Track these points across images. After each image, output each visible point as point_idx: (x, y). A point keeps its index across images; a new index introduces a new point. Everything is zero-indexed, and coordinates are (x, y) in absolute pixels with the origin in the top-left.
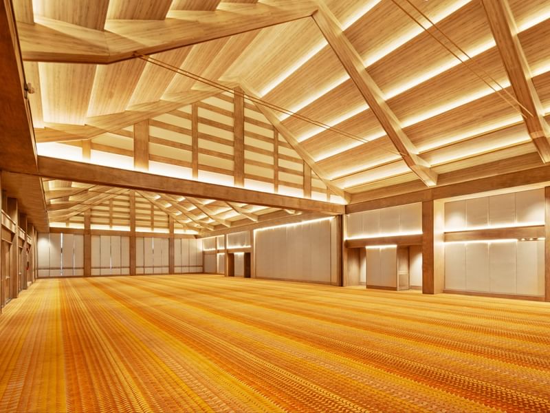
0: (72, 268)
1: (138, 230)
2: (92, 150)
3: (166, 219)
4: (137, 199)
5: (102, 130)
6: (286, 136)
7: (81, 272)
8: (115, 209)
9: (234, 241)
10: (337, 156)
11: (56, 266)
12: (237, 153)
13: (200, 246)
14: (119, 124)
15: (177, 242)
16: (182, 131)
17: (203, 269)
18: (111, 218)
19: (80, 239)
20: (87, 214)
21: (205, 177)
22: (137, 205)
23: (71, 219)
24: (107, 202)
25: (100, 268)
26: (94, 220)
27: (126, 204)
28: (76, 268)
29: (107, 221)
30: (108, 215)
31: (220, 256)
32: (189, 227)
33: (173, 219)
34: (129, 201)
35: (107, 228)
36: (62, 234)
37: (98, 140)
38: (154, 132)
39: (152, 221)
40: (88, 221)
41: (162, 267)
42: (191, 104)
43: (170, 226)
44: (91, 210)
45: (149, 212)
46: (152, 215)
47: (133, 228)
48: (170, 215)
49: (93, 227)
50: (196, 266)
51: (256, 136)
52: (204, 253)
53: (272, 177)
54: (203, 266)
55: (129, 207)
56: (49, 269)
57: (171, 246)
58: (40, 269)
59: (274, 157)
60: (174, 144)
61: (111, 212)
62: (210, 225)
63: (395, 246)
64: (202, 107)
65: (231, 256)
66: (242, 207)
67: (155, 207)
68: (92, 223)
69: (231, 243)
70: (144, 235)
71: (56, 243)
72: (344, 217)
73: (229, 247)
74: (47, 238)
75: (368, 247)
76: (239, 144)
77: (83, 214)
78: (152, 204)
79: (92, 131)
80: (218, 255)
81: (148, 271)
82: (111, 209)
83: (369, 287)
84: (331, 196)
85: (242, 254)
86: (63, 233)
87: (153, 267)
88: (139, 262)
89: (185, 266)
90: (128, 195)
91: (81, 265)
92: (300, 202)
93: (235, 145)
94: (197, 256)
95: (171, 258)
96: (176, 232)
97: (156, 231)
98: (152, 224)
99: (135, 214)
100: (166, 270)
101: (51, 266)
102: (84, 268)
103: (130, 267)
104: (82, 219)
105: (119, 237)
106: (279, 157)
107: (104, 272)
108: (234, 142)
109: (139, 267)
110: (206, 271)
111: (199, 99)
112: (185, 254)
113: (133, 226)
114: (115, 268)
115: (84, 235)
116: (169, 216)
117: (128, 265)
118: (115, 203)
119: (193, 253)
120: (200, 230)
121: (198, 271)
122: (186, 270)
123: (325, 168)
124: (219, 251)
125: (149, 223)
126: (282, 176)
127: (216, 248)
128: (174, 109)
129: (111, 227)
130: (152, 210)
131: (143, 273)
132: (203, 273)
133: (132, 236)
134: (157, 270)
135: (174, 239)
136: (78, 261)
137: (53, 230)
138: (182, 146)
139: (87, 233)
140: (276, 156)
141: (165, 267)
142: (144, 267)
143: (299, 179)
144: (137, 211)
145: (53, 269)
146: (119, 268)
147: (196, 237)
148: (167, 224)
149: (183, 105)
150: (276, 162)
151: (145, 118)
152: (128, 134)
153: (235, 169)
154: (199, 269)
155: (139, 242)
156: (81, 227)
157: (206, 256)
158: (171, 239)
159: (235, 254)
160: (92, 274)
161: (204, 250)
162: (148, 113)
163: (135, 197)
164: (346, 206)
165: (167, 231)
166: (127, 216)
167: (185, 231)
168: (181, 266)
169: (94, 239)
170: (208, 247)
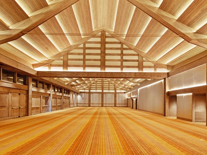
0: (85, 104)
1: (104, 91)
2: (51, 67)
3: (114, 87)
4: (104, 81)
5: (53, 60)
6: (128, 45)
7: (88, 105)
8: (97, 85)
9: (133, 94)
10: (153, 47)
12: (102, 58)
13: (126, 96)
14: (58, 57)
15: (117, 95)
16: (79, 54)
18: (96, 88)
19: (88, 94)
20: (89, 87)
21: (88, 70)
22: (104, 83)
23: (86, 89)
24: (95, 83)
25: (93, 104)
26: (92, 89)
27: (101, 83)
28: (87, 104)
29: (95, 89)
30: (95, 87)
32: (122, 89)
33: (116, 86)
34: (101, 82)
35: (95, 91)
36: (83, 94)
37: (53, 63)
38: (70, 57)
39: (109, 88)
42: (83, 43)
43: (115, 90)
44: (91, 85)
45: (108, 85)
47: (103, 91)
49: (91, 91)
50: (125, 104)
51: (111, 49)
52: (128, 99)
53: (120, 65)
54: (127, 104)
55: (102, 84)
56: (80, 104)
57: (115, 97)
58: (78, 104)
59: (121, 56)
60: (76, 60)
61: (96, 86)
63: (191, 94)
64: (87, 43)
66: (132, 80)
67: (110, 83)
68: (91, 90)
70: (106, 93)
71: (82, 96)
72: (167, 79)
73: (132, 97)
74: (80, 95)
75: (177, 95)
76: (103, 54)
78: (109, 82)
79: (51, 61)
81: (107, 105)
82: (96, 85)
83: (178, 118)
84: (157, 69)
85: (135, 99)
87: (109, 104)
88: (104, 102)
89: (120, 104)
90: (101, 80)
91: (88, 103)
92: (135, 74)
93: (101, 55)
94: (125, 100)
95: (115, 101)
96: (117, 91)
97: (110, 91)
98: (109, 89)
99: (104, 86)
100: (113, 105)
101: (81, 103)
102: (89, 104)
104: (88, 89)
105: (98, 94)
106: (123, 56)
107: (94, 105)
108: (101, 54)
109: (104, 104)
110: (128, 106)
111: (86, 40)
112: (120, 99)
113: (103, 90)
116: (114, 86)
117: (101, 103)
118: (97, 83)
119: (123, 99)
120: (126, 90)
121: (125, 106)
122: (120, 105)
123: (151, 55)
125: (108, 89)
126: (125, 64)
128: (77, 47)
129: (96, 91)
132: (127, 107)
133: (102, 93)
134: (110, 105)
135: (116, 94)
136: (87, 102)
137: (81, 92)
138: (79, 60)
139: (90, 93)
140: (122, 55)
141: (113, 104)
143: (136, 64)
144: (104, 85)
145: (81, 104)
146: (98, 104)
147: (125, 93)
149: (80, 45)
150: (122, 58)
151: (67, 53)
152: (61, 60)
153: (101, 64)
154: (126, 105)
155: (104, 95)
156: (88, 91)
157: (128, 100)
158: (115, 94)
159: (133, 99)
160: (91, 106)
161: (128, 98)
162: (67, 51)
163: (103, 80)
164: (168, 73)
165: (114, 91)
166: (101, 87)
167: (120, 91)
168: (119, 104)
169: (91, 95)
170: (129, 97)
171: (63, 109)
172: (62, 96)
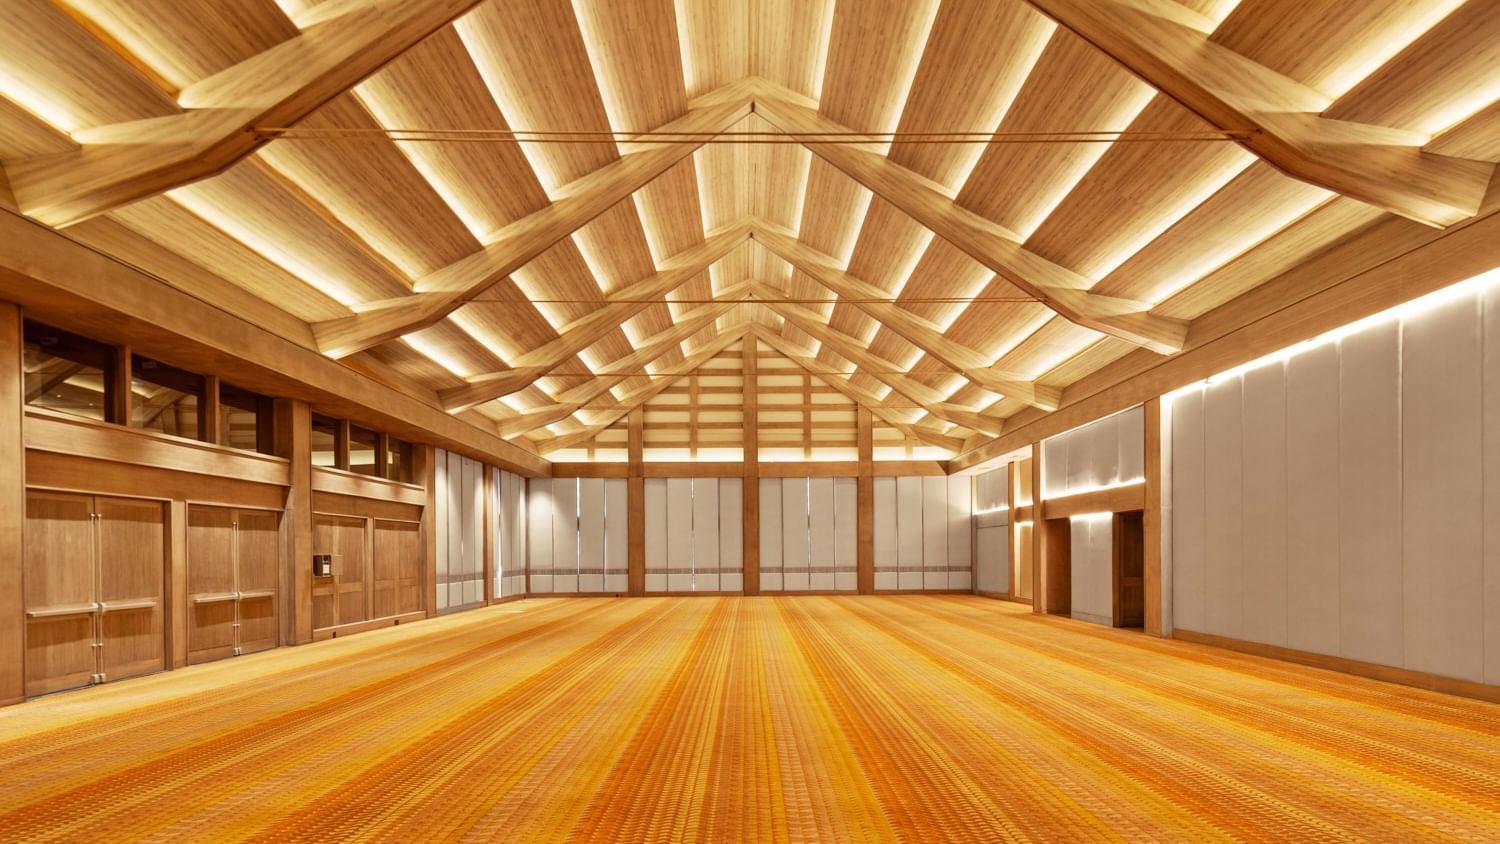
0: (601, 571)
1: (766, 456)
3: (846, 416)
4: (763, 363)
7: (620, 583)
8: (706, 399)
9: (1069, 465)
11: (566, 566)
13: (963, 498)
15: (882, 487)
17: (974, 579)
18: (693, 427)
19: (619, 489)
20: (633, 419)
23: (599, 439)
24: (684, 382)
25: (667, 571)
26: (653, 435)
27: (732, 381)
28: (612, 572)
29: (683, 435)
30: (683, 417)
31: (1025, 530)
32: (921, 435)
33: (871, 412)
34: (739, 372)
35: (681, 456)
39: (807, 426)
40: (637, 440)
41: (834, 570)
43: (863, 440)
44: (646, 408)
45: (797, 399)
46: (807, 408)
47: (751, 455)
48: (862, 401)
49: (651, 456)
50: (950, 569)
52: (975, 523)
54: (972, 569)
55: (740, 390)
56: (553, 572)
57: (865, 502)
58: (535, 572)
61: (693, 408)
62: (984, 417)
65: (1057, 527)
67: (816, 382)
68: (648, 445)
69: (1057, 477)
70: (783, 471)
71: (565, 503)
73: (1049, 493)
74: (549, 491)
77: (625, 420)
78: (806, 372)
80: (1018, 527)
81: (795, 582)
82: (694, 400)
85: (1106, 517)
86: (581, 477)
87: (810, 570)
88: (768, 556)
89: (911, 569)
90: (739, 355)
91: (622, 562)
94: (950, 532)
95: (865, 540)
96: (880, 455)
97: (820, 456)
98: (807, 435)
99: (759, 407)
100: (850, 581)
101: (558, 565)
102: (628, 571)
103: (743, 570)
104: (620, 435)
105: (715, 480)
107: (677, 583)
109: (769, 570)
110: (982, 587)
112: (910, 527)
113: (751, 445)
114: (704, 571)
115: (628, 479)
116: (856, 406)
117: (738, 563)
118: (704, 381)
119: (936, 522)
120: (959, 443)
121: (955, 586)
122: (911, 581)
124: (1019, 515)
125: (796, 434)
127: (1010, 501)
129: (694, 452)
130: (807, 390)
131: (779, 588)
132: (971, 592)
133: (750, 476)
134: (821, 581)
135: (872, 477)
136: (615, 554)
137: (556, 471)
139: (636, 474)
141: (846, 569)
142: (782, 570)
144: (765, 399)
145: (560, 572)
146: (713, 571)
147: (948, 468)
148: (852, 431)
154: (960, 580)
155: (768, 491)
156: (621, 456)
157: (983, 534)
158: (864, 477)
159: (1074, 519)
160: (648, 589)
161: (976, 512)
163: (758, 355)
165: (850, 455)
166: (734, 417)
167: (909, 451)
168: (897, 569)
169: (653, 490)
170: (986, 502)
171: (312, 640)
172: (284, 491)
